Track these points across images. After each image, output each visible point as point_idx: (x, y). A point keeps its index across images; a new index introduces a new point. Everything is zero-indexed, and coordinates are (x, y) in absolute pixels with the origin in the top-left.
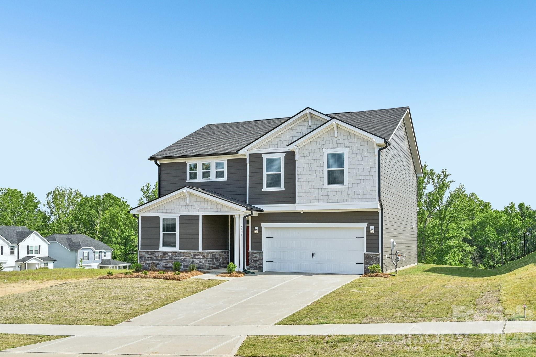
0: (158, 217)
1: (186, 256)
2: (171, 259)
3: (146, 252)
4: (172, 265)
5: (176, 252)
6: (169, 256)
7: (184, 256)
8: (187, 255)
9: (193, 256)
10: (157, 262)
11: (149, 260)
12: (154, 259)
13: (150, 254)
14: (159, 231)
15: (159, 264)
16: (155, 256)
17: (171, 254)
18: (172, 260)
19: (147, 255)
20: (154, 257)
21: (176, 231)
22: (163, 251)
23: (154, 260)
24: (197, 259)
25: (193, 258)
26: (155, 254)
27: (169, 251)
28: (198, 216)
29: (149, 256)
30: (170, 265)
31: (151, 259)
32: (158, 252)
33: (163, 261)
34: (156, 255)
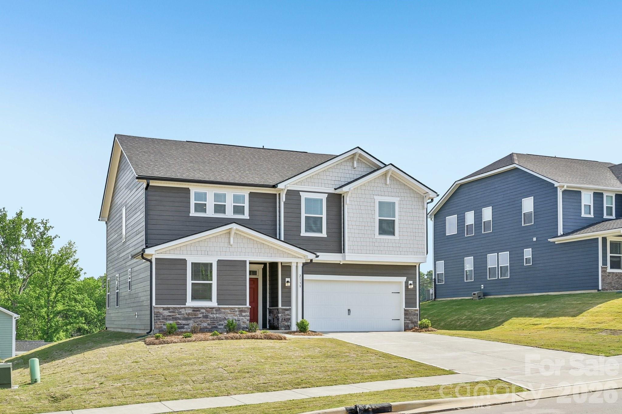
0: (184, 261)
1: (229, 313)
2: (206, 317)
3: (164, 309)
4: (208, 325)
5: (213, 308)
6: (203, 313)
7: (224, 313)
8: (229, 312)
9: (238, 313)
10: (184, 322)
11: (170, 320)
12: (178, 318)
13: (171, 311)
14: (186, 280)
15: (188, 325)
16: (180, 313)
17: (206, 311)
18: (208, 318)
19: (166, 313)
20: (179, 314)
21: (212, 281)
22: (195, 306)
23: (180, 319)
24: (244, 316)
25: (238, 316)
26: (181, 310)
27: (203, 306)
28: (246, 261)
29: (170, 314)
30: (205, 326)
31: (173, 318)
32: (185, 308)
33: (194, 320)
34: (182, 313)
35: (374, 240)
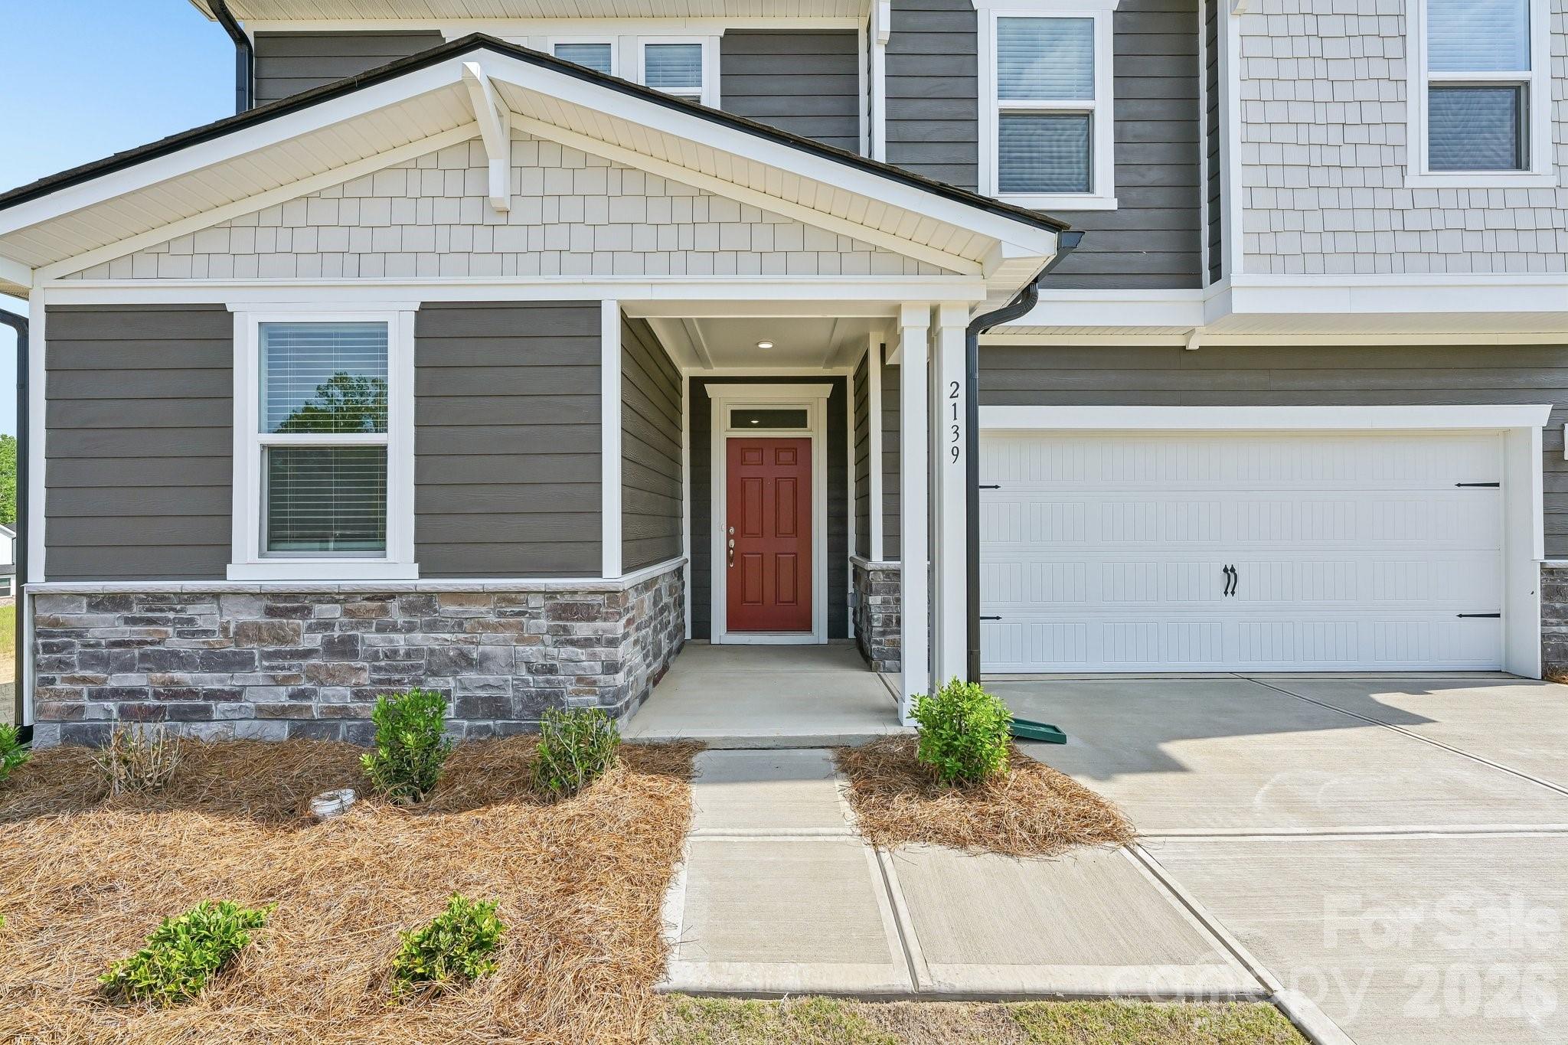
0: (218, 319)
1: (486, 626)
2: (345, 648)
3: (99, 603)
4: (359, 695)
5: (392, 595)
6: (327, 625)
7: (460, 625)
8: (492, 619)
9: (544, 623)
10: (211, 680)
11: (127, 667)
12: (175, 654)
13: (137, 611)
14: (226, 429)
15: (234, 696)
16: (186, 628)
17: (347, 612)
18: (354, 654)
19: (106, 627)
20: (180, 634)
21: (386, 431)
22: (269, 586)
23: (182, 661)
24: (586, 643)
25: (548, 638)
26: (192, 610)
27: (324, 586)
28: (595, 306)
29: (127, 632)
30: (336, 703)
31: (144, 657)
32: (216, 596)
33: (272, 668)
34: (201, 624)
35: (1403, 200)
